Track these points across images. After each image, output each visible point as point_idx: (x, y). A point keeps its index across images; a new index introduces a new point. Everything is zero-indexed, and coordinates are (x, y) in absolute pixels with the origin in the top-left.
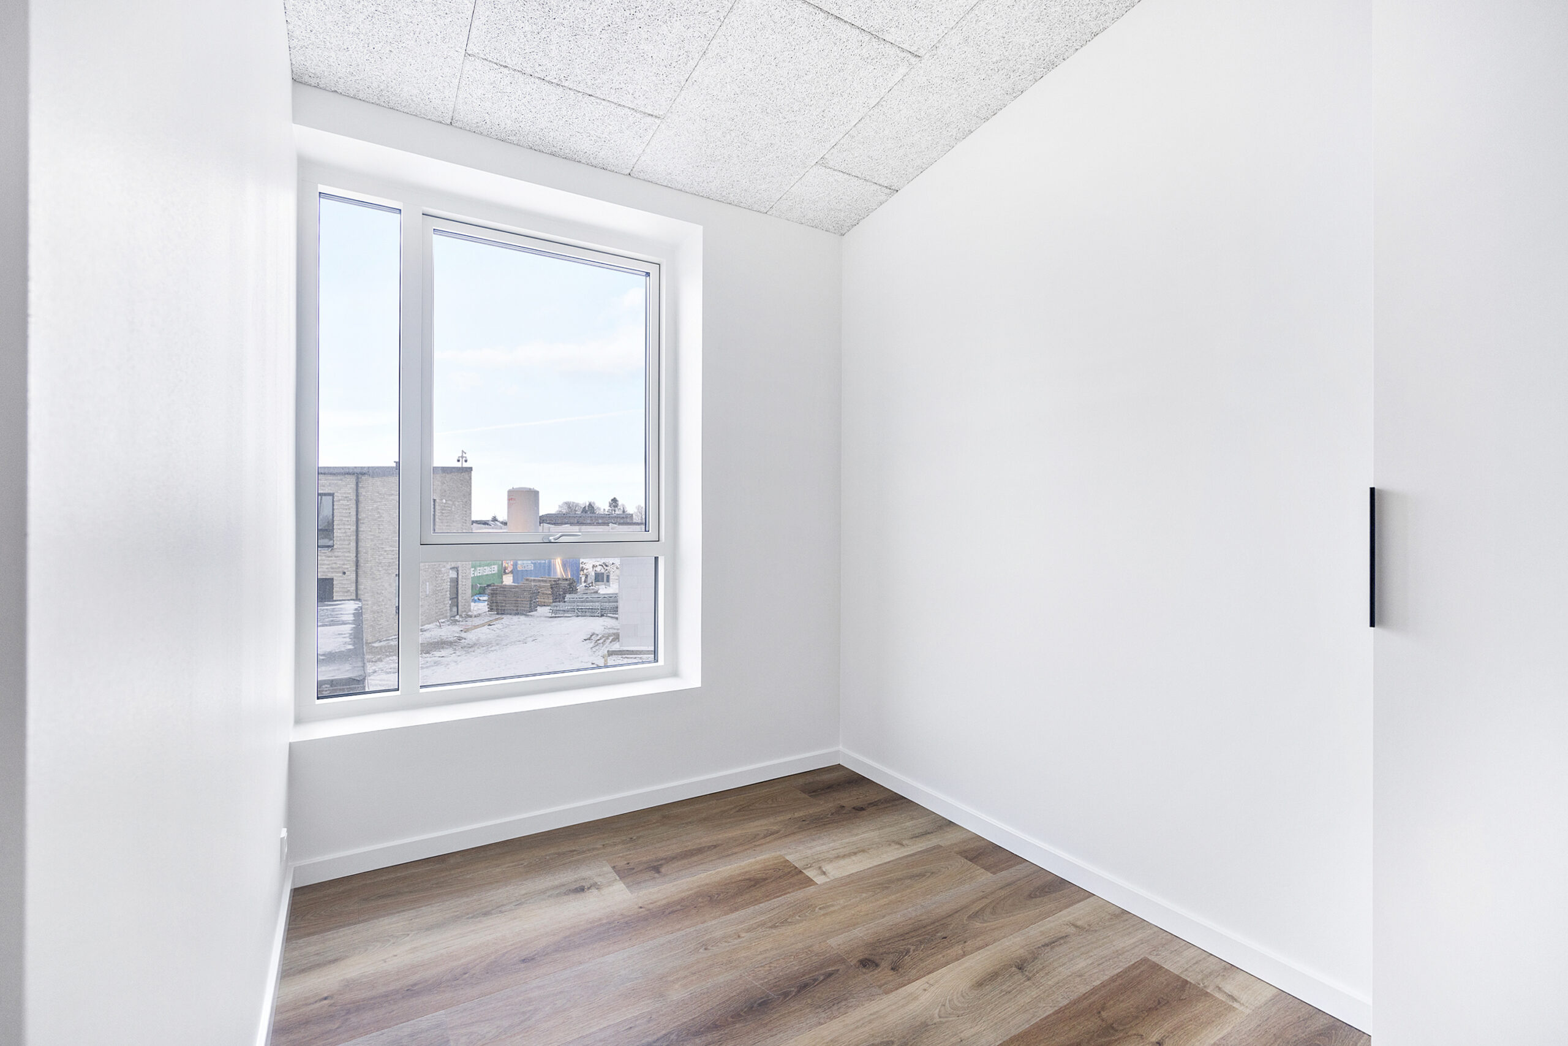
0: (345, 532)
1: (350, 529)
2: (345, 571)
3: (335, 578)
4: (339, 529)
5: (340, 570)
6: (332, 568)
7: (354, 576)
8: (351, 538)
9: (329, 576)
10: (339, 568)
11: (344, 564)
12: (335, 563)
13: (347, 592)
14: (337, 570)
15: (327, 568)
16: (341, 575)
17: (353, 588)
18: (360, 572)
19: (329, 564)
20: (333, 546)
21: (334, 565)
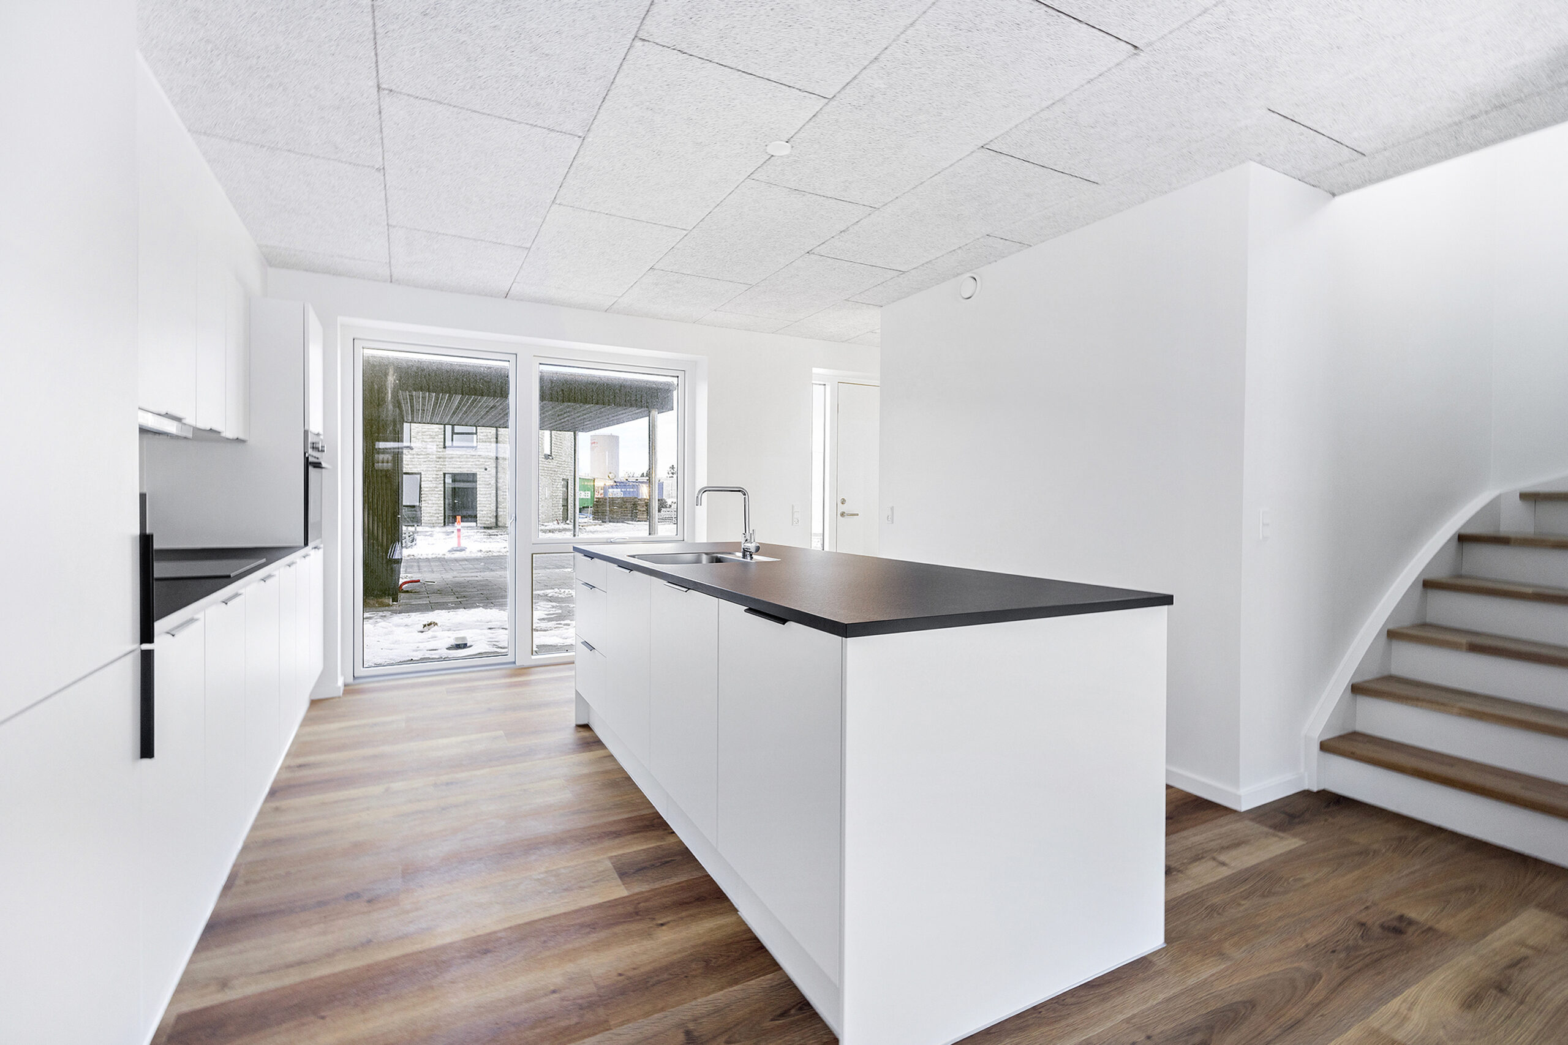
0: (487, 435)
1: (490, 433)
2: (487, 467)
3: (478, 473)
4: (482, 433)
5: (483, 466)
6: (476, 465)
7: (494, 471)
8: (492, 440)
9: (474, 471)
10: (481, 464)
11: (485, 462)
12: (479, 461)
13: (488, 485)
14: (480, 467)
15: (472, 465)
16: (484, 470)
17: (493, 482)
18: (500, 469)
19: (473, 462)
20: (476, 447)
21: (477, 463)
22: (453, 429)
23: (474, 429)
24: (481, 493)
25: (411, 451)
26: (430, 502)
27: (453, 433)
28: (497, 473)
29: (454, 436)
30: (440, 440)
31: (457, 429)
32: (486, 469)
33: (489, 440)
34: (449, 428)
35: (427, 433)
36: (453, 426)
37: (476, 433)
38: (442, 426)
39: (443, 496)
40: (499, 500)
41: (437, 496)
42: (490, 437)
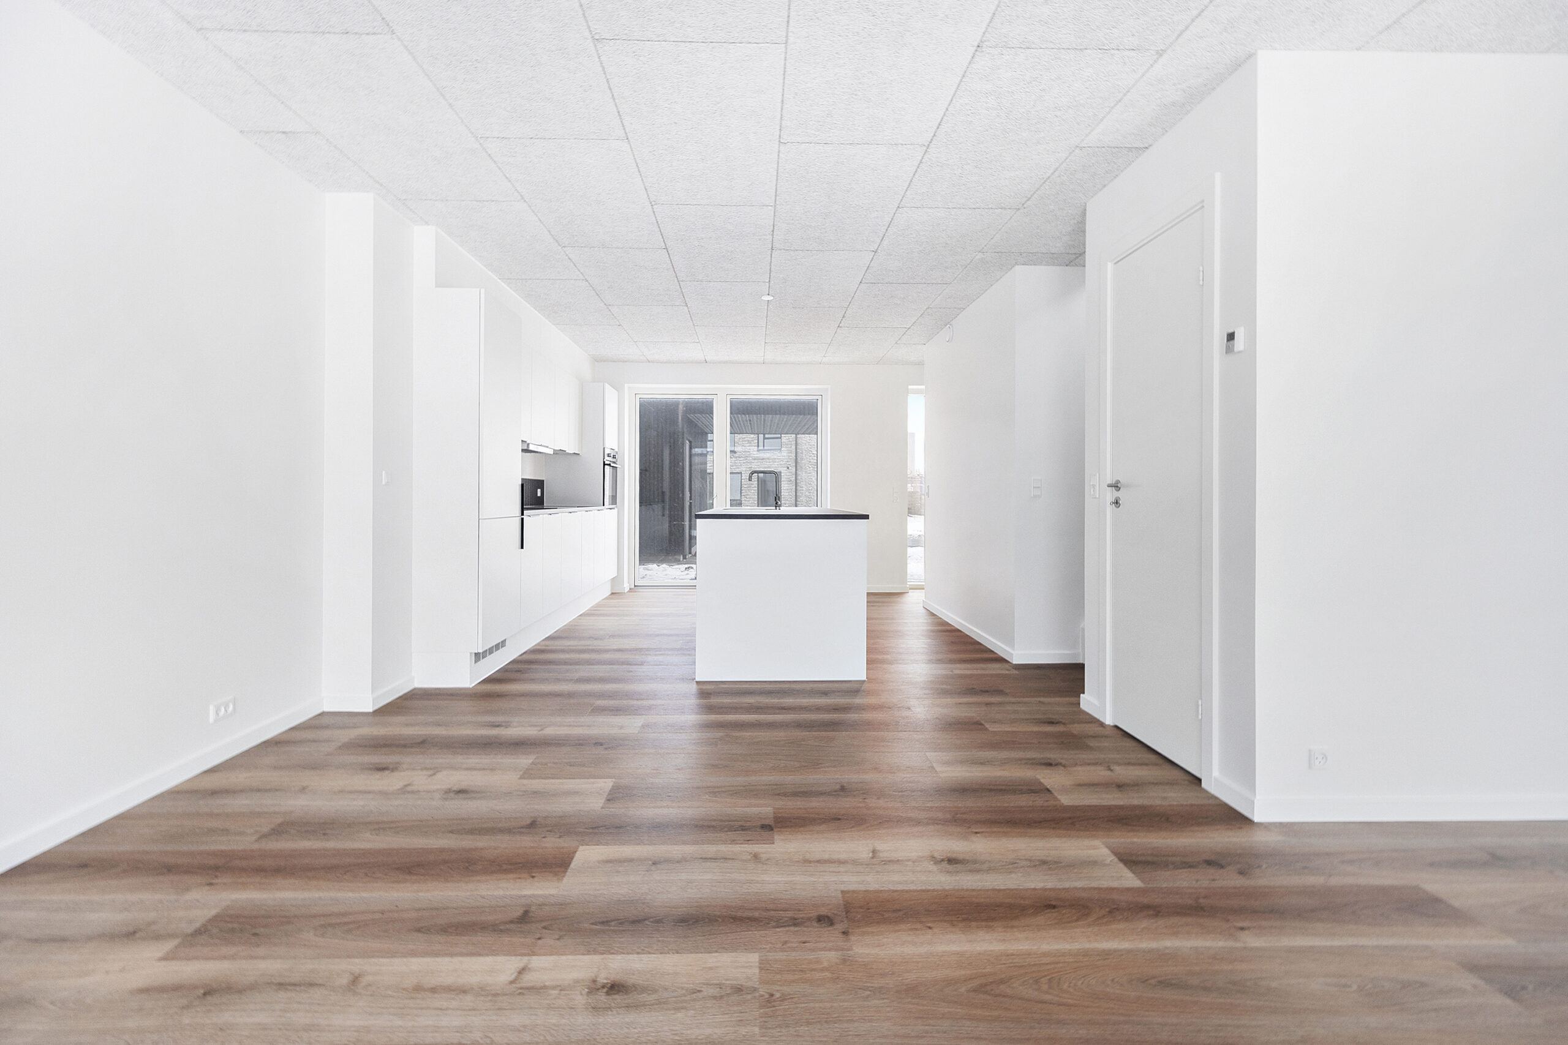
22: (764, 436)
23: (779, 436)
24: (785, 488)
25: (734, 455)
26: (748, 497)
27: (765, 438)
28: (796, 470)
29: (765, 440)
30: (754, 445)
31: (767, 436)
32: (788, 468)
33: (790, 443)
34: (761, 436)
35: (746, 439)
36: (764, 434)
37: (781, 438)
38: (757, 435)
39: (757, 491)
40: (798, 494)
41: (753, 491)
42: (791, 440)
